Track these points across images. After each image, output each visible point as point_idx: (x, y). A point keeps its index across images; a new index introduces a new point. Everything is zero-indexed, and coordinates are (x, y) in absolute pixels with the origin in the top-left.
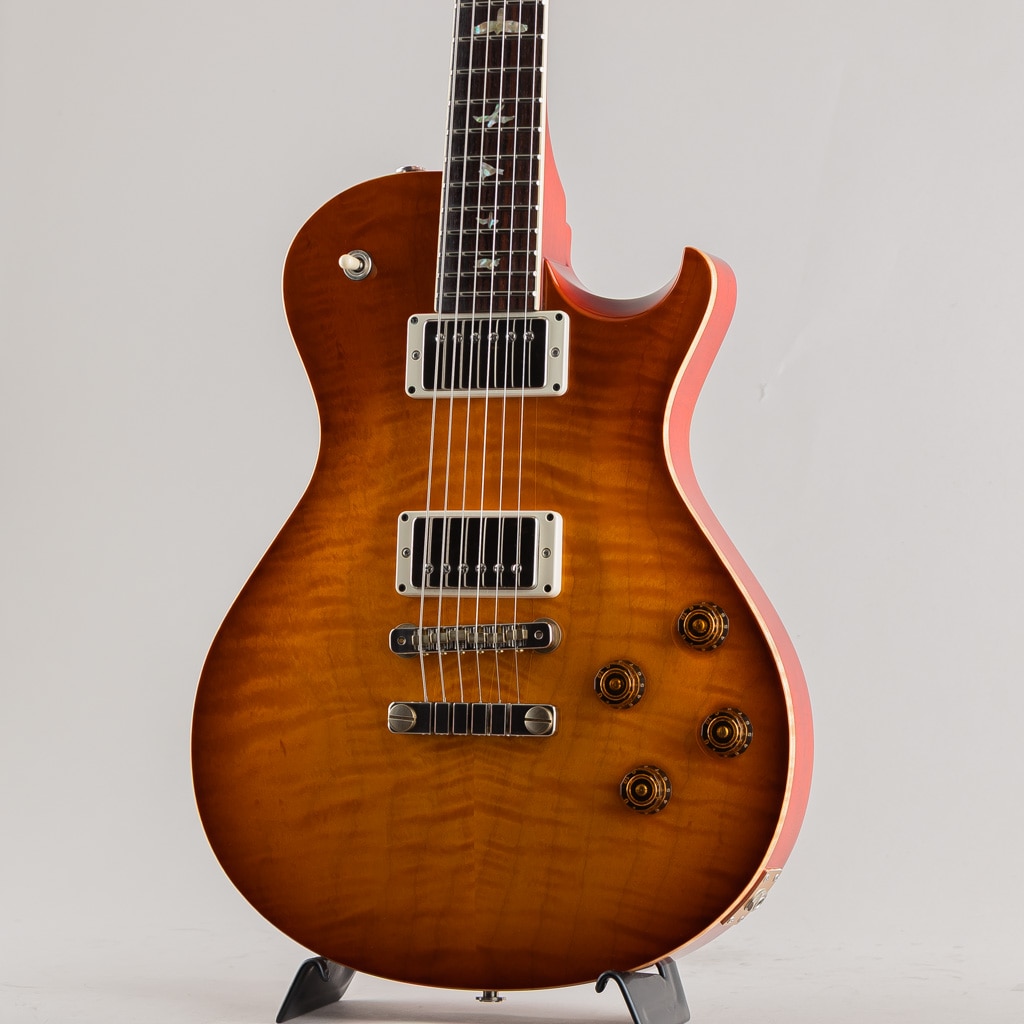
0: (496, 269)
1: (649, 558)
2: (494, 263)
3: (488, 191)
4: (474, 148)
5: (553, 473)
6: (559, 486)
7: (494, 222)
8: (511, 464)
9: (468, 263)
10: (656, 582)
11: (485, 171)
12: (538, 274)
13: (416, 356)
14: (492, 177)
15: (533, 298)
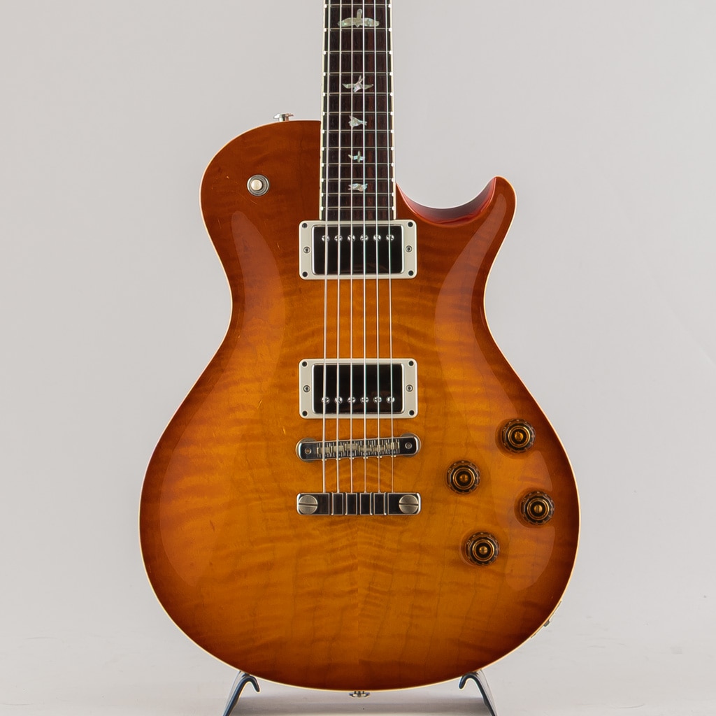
0: (366, 191)
1: (477, 390)
2: (364, 187)
3: (358, 137)
4: (346, 106)
5: (409, 332)
6: (413, 341)
7: (363, 158)
9: (345, 186)
10: (484, 406)
11: (353, 123)
12: (394, 194)
13: (307, 250)
14: (361, 126)
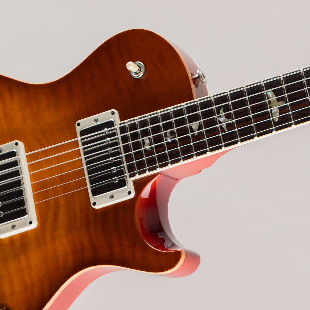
0: (145, 150)
1: (28, 280)
2: (148, 147)
3: (185, 131)
4: (205, 115)
5: (56, 215)
6: (50, 221)
7: (169, 140)
8: (55, 192)
9: (145, 133)
10: (17, 286)
11: (195, 125)
12: (148, 174)
13: (96, 120)
14: (192, 131)
15: (135, 176)
